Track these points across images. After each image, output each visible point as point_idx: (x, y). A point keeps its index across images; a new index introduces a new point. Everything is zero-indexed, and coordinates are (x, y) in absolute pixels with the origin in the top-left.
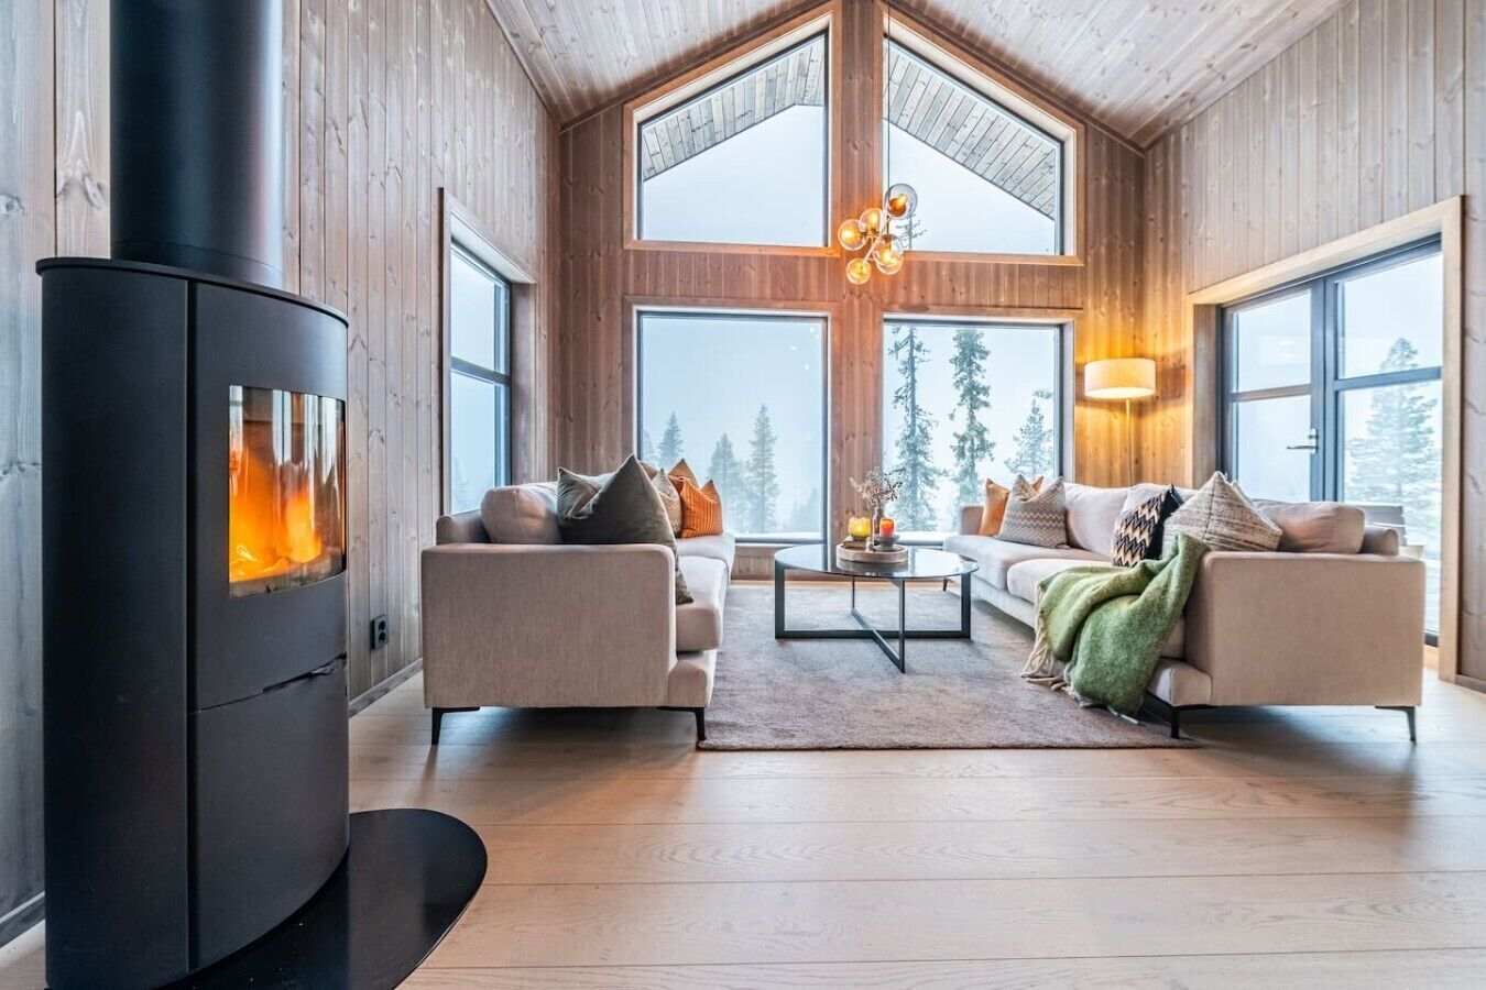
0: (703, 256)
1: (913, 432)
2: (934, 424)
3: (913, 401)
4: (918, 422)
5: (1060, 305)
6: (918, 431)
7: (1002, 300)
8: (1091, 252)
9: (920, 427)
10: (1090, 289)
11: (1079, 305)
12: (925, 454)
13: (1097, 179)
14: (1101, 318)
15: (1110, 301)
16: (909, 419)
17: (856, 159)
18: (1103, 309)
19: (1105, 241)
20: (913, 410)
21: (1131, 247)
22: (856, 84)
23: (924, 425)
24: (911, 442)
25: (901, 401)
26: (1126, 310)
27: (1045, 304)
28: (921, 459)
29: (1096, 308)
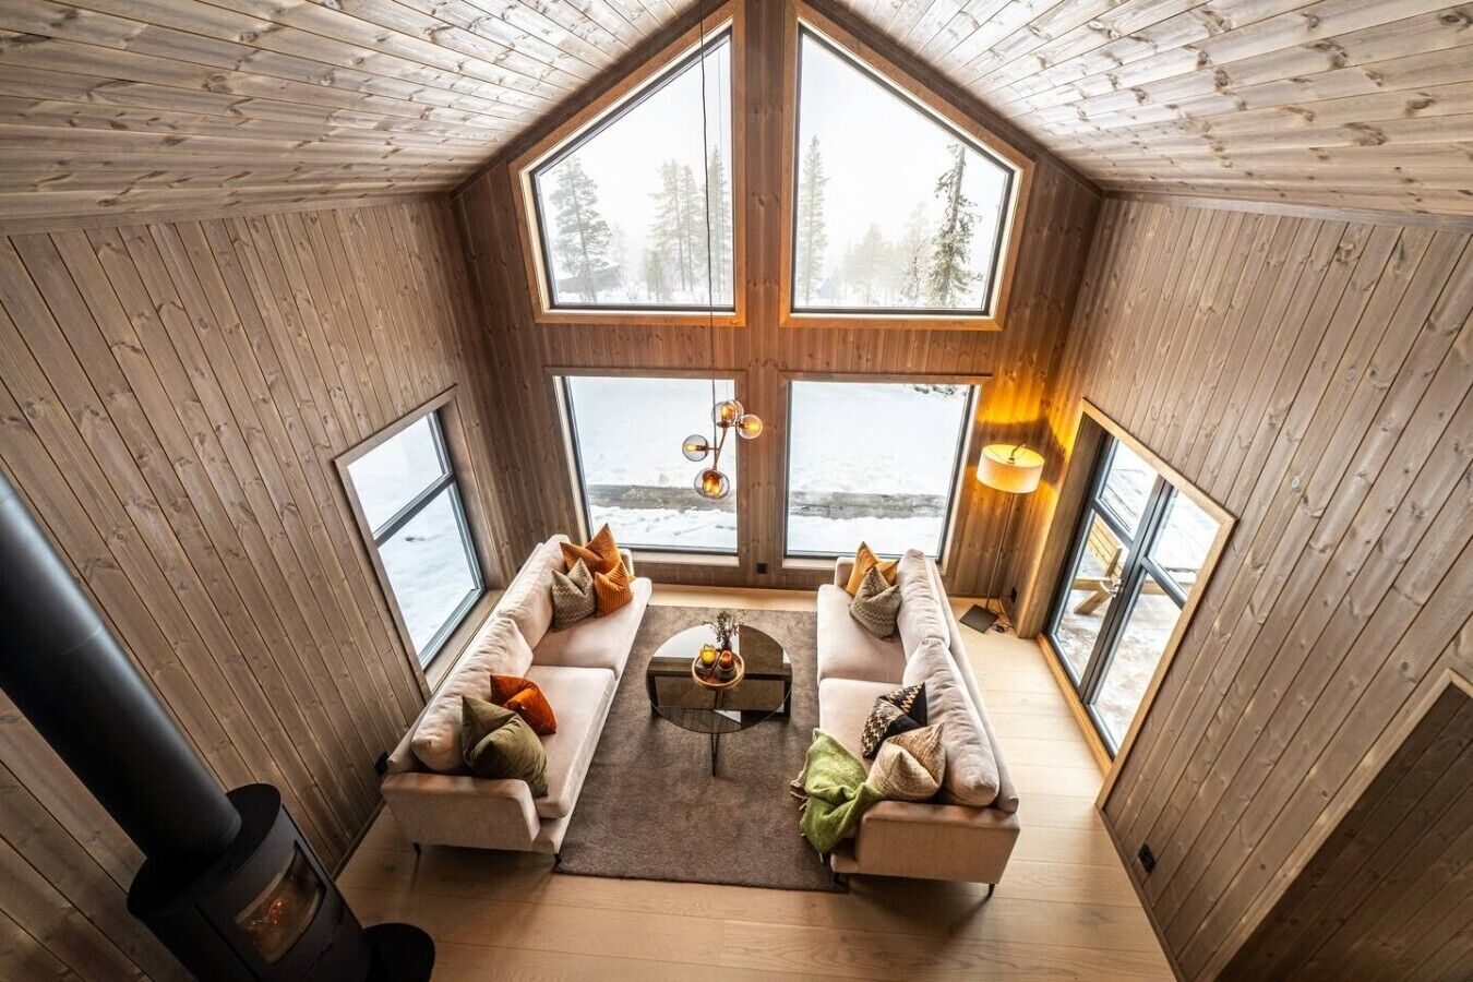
0: (611, 328)
1: (952, 228)
2: (976, 219)
3: (958, 190)
4: (960, 216)
5: (969, 371)
6: (958, 225)
7: (909, 366)
8: (1014, 315)
9: (961, 222)
10: (1004, 356)
11: (989, 371)
12: (961, 255)
13: (1038, 231)
14: (1011, 383)
15: (1023, 368)
16: (951, 211)
17: (762, 214)
18: (1014, 375)
19: (1032, 301)
20: (957, 202)
21: (1060, 308)
22: (763, 118)
23: (966, 219)
24: (947, 241)
25: (945, 188)
26: (1039, 374)
27: (954, 371)
28: (957, 259)
29: (1006, 374)
